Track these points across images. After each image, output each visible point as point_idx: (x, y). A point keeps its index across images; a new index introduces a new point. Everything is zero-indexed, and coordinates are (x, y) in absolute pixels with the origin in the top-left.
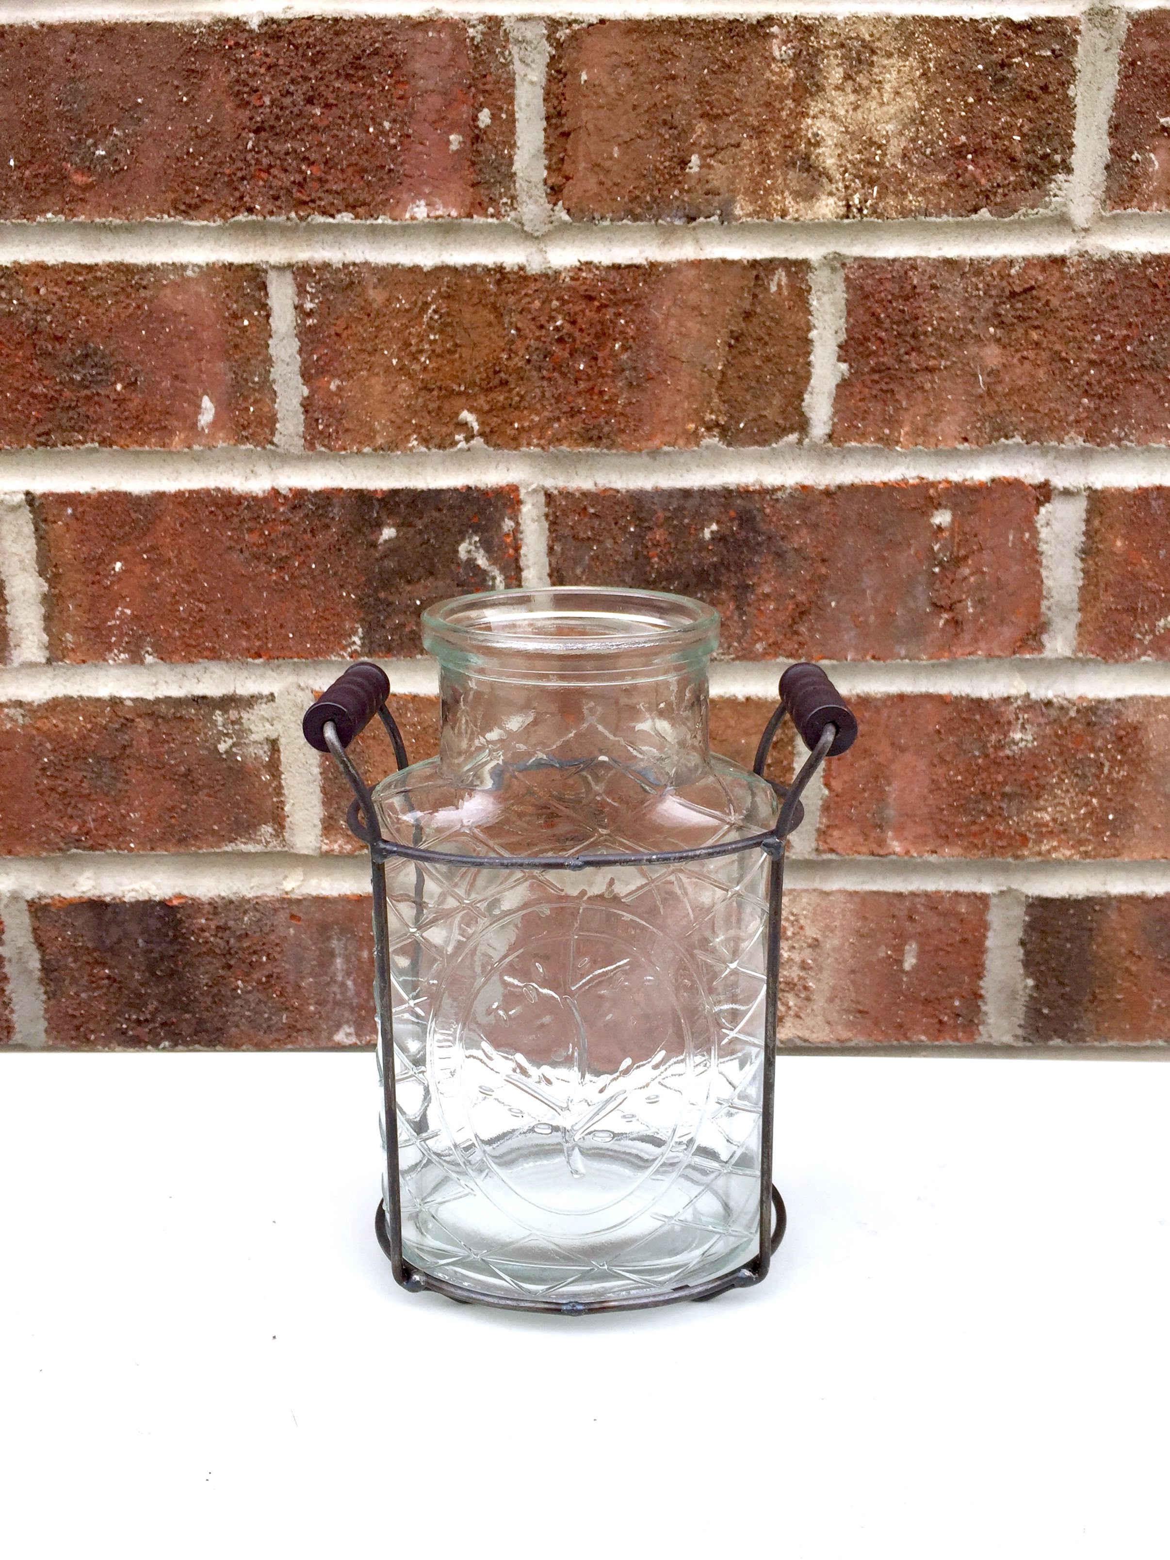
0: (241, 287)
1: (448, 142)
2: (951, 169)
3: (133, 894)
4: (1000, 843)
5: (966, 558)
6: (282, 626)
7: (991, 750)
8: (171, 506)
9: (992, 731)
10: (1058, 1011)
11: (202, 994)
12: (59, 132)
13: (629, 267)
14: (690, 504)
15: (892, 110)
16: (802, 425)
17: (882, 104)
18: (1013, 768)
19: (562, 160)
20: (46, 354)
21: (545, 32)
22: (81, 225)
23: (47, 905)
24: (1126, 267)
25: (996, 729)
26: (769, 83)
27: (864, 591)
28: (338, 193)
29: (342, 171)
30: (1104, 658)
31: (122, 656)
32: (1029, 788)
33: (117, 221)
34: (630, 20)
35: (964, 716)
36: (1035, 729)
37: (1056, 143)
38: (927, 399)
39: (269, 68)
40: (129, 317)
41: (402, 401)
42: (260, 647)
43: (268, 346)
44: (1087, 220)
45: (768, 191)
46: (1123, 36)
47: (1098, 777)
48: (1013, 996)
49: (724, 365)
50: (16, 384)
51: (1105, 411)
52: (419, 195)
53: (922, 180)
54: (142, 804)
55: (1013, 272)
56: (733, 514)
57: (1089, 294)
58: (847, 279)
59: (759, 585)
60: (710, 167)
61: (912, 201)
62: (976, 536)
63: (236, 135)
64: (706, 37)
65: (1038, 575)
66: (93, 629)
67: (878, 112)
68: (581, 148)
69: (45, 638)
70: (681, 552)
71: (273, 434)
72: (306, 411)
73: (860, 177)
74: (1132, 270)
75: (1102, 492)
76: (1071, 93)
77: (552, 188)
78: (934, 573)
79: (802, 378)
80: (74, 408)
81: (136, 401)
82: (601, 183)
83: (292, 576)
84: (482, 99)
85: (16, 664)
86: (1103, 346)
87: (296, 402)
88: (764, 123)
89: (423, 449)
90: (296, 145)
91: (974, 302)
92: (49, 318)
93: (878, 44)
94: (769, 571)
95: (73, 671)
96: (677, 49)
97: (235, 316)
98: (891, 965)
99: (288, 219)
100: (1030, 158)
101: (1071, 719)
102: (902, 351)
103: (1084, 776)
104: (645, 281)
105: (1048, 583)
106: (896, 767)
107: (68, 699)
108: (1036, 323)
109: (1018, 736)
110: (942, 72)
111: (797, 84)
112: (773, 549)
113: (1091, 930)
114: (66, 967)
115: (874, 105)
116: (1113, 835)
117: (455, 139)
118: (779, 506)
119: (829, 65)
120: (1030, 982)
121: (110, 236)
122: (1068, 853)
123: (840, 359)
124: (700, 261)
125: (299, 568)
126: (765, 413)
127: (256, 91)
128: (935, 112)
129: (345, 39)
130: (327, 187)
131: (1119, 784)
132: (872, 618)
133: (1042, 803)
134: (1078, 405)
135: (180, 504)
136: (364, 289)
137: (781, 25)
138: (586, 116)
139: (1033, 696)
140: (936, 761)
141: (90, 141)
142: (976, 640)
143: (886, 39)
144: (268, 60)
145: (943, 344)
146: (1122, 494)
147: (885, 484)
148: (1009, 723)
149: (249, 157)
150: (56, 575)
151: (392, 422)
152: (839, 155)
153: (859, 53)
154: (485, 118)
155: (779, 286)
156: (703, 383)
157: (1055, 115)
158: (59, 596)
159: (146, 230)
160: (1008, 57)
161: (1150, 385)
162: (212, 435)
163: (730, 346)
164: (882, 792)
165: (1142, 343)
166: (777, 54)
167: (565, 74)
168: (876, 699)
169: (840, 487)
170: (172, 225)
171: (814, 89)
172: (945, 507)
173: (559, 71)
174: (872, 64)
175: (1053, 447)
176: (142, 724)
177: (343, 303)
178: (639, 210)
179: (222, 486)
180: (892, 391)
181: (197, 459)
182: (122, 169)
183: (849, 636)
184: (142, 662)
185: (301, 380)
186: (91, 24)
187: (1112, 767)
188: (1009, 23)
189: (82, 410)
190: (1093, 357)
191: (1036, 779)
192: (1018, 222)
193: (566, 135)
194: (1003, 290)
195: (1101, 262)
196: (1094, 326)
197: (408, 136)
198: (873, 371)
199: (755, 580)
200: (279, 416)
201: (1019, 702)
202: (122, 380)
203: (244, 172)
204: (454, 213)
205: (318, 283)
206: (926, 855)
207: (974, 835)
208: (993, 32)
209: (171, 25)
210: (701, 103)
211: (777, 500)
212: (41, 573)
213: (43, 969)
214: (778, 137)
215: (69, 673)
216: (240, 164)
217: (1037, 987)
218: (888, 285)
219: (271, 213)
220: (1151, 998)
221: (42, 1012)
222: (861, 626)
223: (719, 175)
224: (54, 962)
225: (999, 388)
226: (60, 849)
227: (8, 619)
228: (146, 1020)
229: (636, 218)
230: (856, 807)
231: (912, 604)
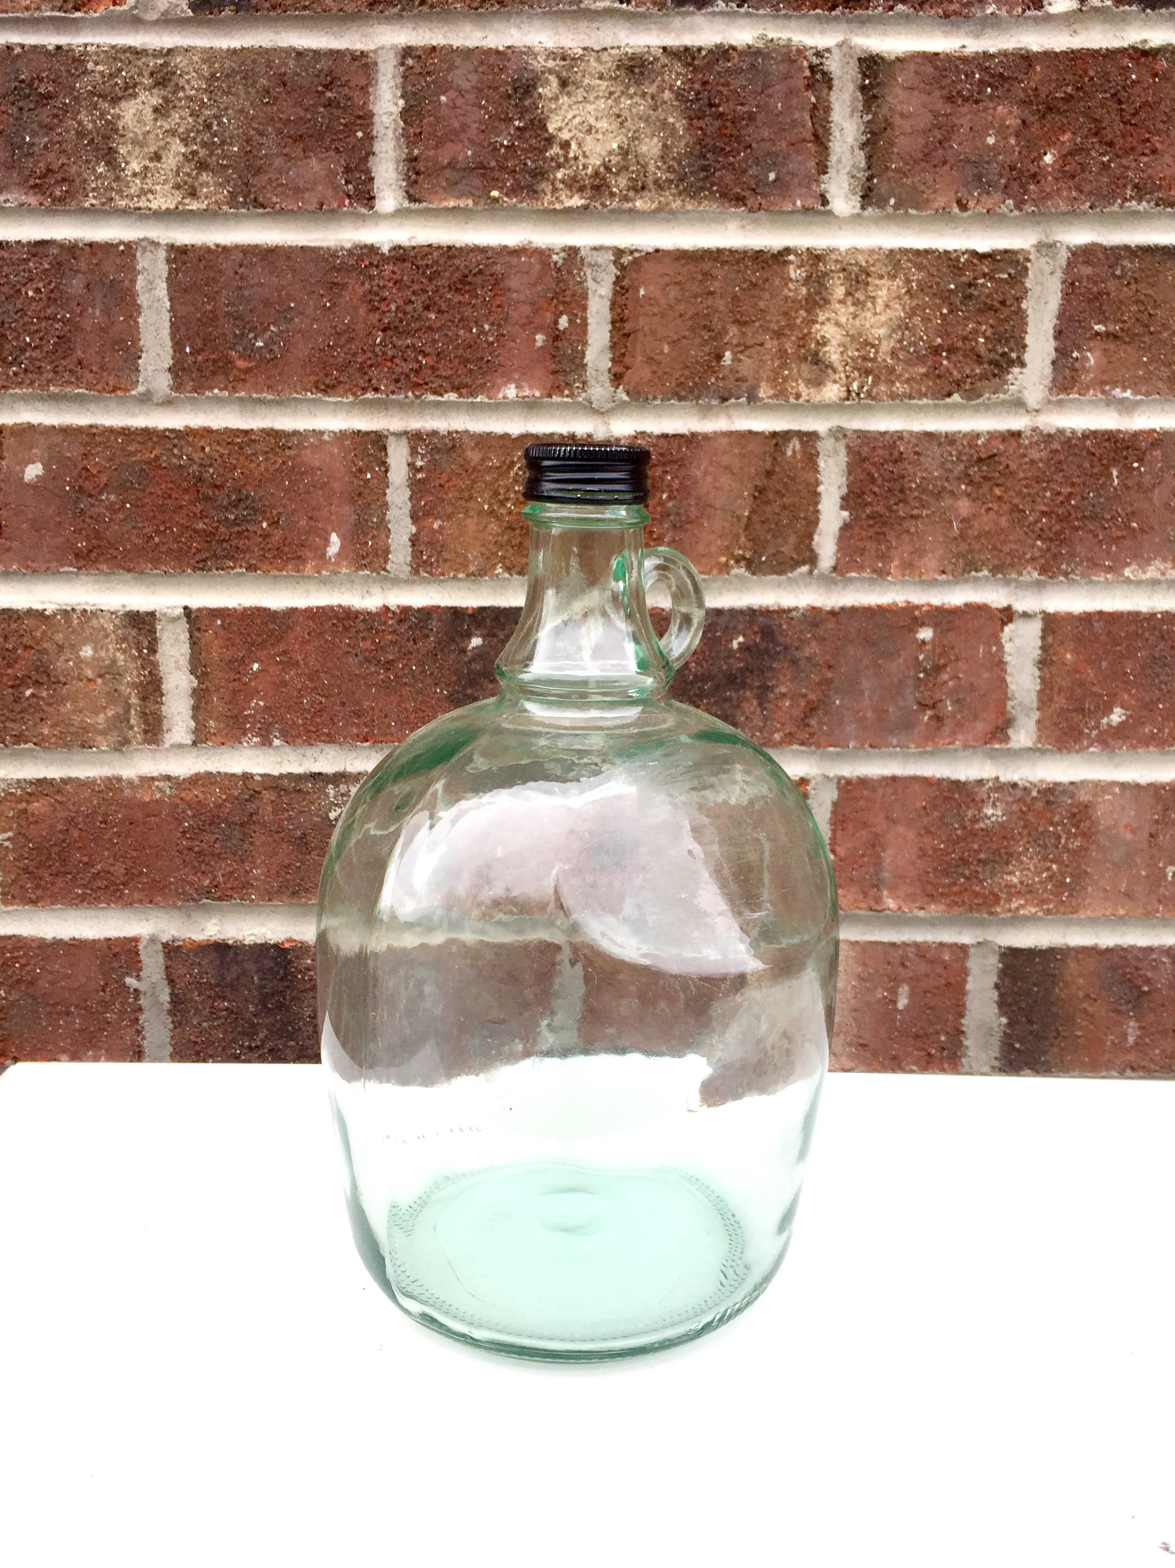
0: (366, 449)
1: (535, 340)
2: (929, 363)
3: (252, 938)
4: (976, 901)
5: (945, 666)
6: (386, 716)
7: (968, 824)
8: (301, 619)
9: (968, 807)
10: (1028, 1045)
11: (305, 1025)
12: (227, 327)
13: (674, 436)
14: (722, 620)
15: (883, 318)
16: (812, 559)
17: (875, 314)
18: (987, 839)
19: (624, 354)
20: (207, 499)
21: (613, 258)
22: (241, 399)
23: (179, 947)
24: (1069, 439)
25: (971, 805)
26: (787, 298)
27: (862, 693)
28: (446, 378)
29: (450, 361)
30: (1059, 749)
31: (255, 739)
32: (1000, 855)
33: (270, 397)
34: (678, 250)
35: (946, 794)
36: (1004, 806)
37: (1012, 345)
38: (912, 540)
39: (395, 283)
40: (276, 470)
41: (491, 538)
42: (368, 733)
43: (385, 494)
44: (1038, 403)
45: (785, 379)
46: (1064, 263)
47: (1057, 847)
48: (990, 1032)
49: (750, 512)
50: (181, 521)
51: (1054, 550)
52: (510, 380)
53: (907, 371)
54: (263, 862)
55: (979, 442)
56: (756, 629)
57: (1041, 460)
58: (848, 447)
59: (777, 686)
60: (740, 360)
61: (900, 387)
62: (953, 648)
63: (366, 333)
64: (738, 263)
65: (1003, 681)
66: (232, 717)
67: (873, 320)
68: (639, 346)
69: (193, 724)
70: (713, 659)
71: (386, 562)
72: (413, 545)
73: (858, 370)
74: (1074, 442)
75: (1054, 615)
76: (1024, 306)
77: (615, 375)
78: (918, 678)
79: (812, 522)
80: (227, 541)
81: (277, 536)
82: (654, 372)
83: (396, 676)
84: (561, 308)
85: (167, 745)
86: (1053, 500)
87: (406, 538)
88: (782, 328)
89: (507, 575)
90: (415, 341)
91: (949, 465)
92: (211, 471)
93: (872, 269)
94: (785, 676)
95: (213, 751)
96: (715, 272)
97: (360, 471)
98: (886, 1004)
99: (406, 397)
100: (992, 356)
101: (1034, 798)
102: (892, 502)
103: (1045, 846)
104: (687, 447)
105: (1012, 687)
106: (890, 836)
107: (209, 774)
108: (999, 482)
109: (989, 811)
110: (922, 290)
111: (809, 298)
112: (789, 657)
113: (1054, 976)
114: (192, 1000)
115: (869, 314)
116: (1071, 895)
117: (540, 338)
118: (793, 623)
119: (834, 284)
120: (1004, 1020)
121: (264, 407)
122: (1033, 910)
123: (842, 508)
124: (732, 432)
125: (402, 669)
126: (783, 549)
127: (385, 299)
128: (917, 320)
129: (457, 262)
130: (438, 373)
131: (1074, 853)
132: (869, 714)
133: (1011, 868)
134: (1033, 546)
135: (309, 617)
136: (464, 450)
137: (796, 254)
138: (642, 321)
139: (1002, 779)
140: (922, 832)
141: (251, 335)
142: (954, 733)
143: (879, 265)
144: (395, 277)
145: (924, 497)
146: (1069, 618)
147: (879, 606)
148: (983, 801)
149: (377, 349)
150: (205, 674)
151: (482, 554)
152: (842, 353)
153: (857, 277)
154: (563, 322)
155: (794, 451)
156: (733, 525)
157: (1012, 323)
158: (207, 689)
159: (293, 404)
160: (975, 279)
161: (1091, 531)
162: (337, 563)
163: (755, 497)
164: (879, 857)
165: (1083, 498)
166: (793, 276)
167: (627, 291)
168: (872, 780)
169: (843, 609)
170: (314, 400)
171: (822, 302)
172: (928, 626)
173: (622, 288)
174: (867, 284)
175: (1015, 580)
176: (268, 796)
177: (447, 461)
178: (683, 393)
179: (343, 604)
180: (884, 534)
181: (324, 582)
182: (276, 357)
183: (851, 728)
184: (270, 744)
185: (410, 521)
186: (257, 246)
187: (1068, 839)
188: (974, 253)
189: (234, 542)
190: (1044, 508)
191: (1006, 848)
192: (983, 404)
193: (627, 335)
194: (972, 456)
195: (1049, 435)
196: (1045, 485)
197: (503, 335)
198: (869, 517)
199: (774, 682)
200: (392, 548)
201: (990, 784)
202: (267, 520)
203: (373, 361)
204: (537, 394)
205: (427, 446)
206: (915, 911)
207: (955, 894)
208: (962, 260)
209: (320, 248)
210: (731, 311)
211: (792, 618)
212: (192, 673)
213: (172, 1002)
214: (793, 338)
215: (210, 753)
216: (370, 355)
217: (1009, 1025)
218: (880, 452)
219: (393, 392)
220: (1106, 1035)
221: (169, 1039)
222: (861, 721)
223: (747, 366)
224: (181, 996)
225: (970, 532)
226: (194, 900)
227: (163, 708)
228: (257, 1047)
229: (681, 398)
230: (857, 870)
231: (901, 703)
